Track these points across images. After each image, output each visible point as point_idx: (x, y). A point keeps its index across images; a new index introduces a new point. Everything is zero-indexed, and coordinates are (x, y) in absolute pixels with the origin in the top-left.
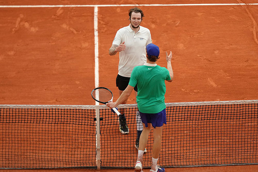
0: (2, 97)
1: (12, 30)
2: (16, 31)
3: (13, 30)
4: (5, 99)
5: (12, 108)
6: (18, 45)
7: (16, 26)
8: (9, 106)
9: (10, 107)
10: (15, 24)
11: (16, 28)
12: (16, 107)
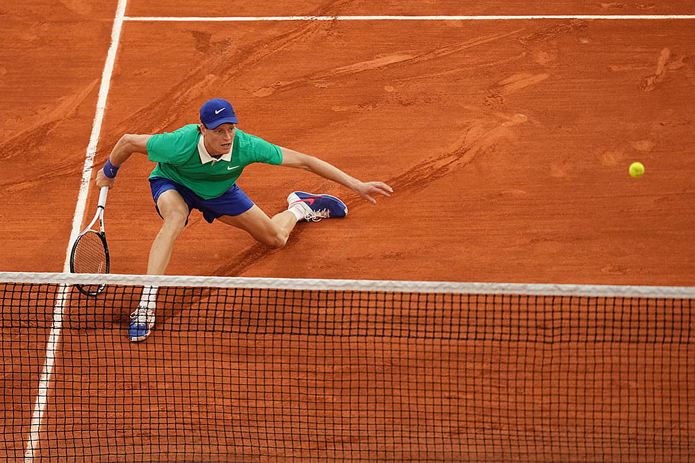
0: (617, 268)
1: (646, 82)
2: (657, 86)
3: (650, 81)
4: (625, 273)
5: (646, 296)
6: (662, 124)
7: (658, 72)
8: (636, 292)
9: (640, 293)
10: (654, 64)
11: (657, 77)
12: (656, 293)
